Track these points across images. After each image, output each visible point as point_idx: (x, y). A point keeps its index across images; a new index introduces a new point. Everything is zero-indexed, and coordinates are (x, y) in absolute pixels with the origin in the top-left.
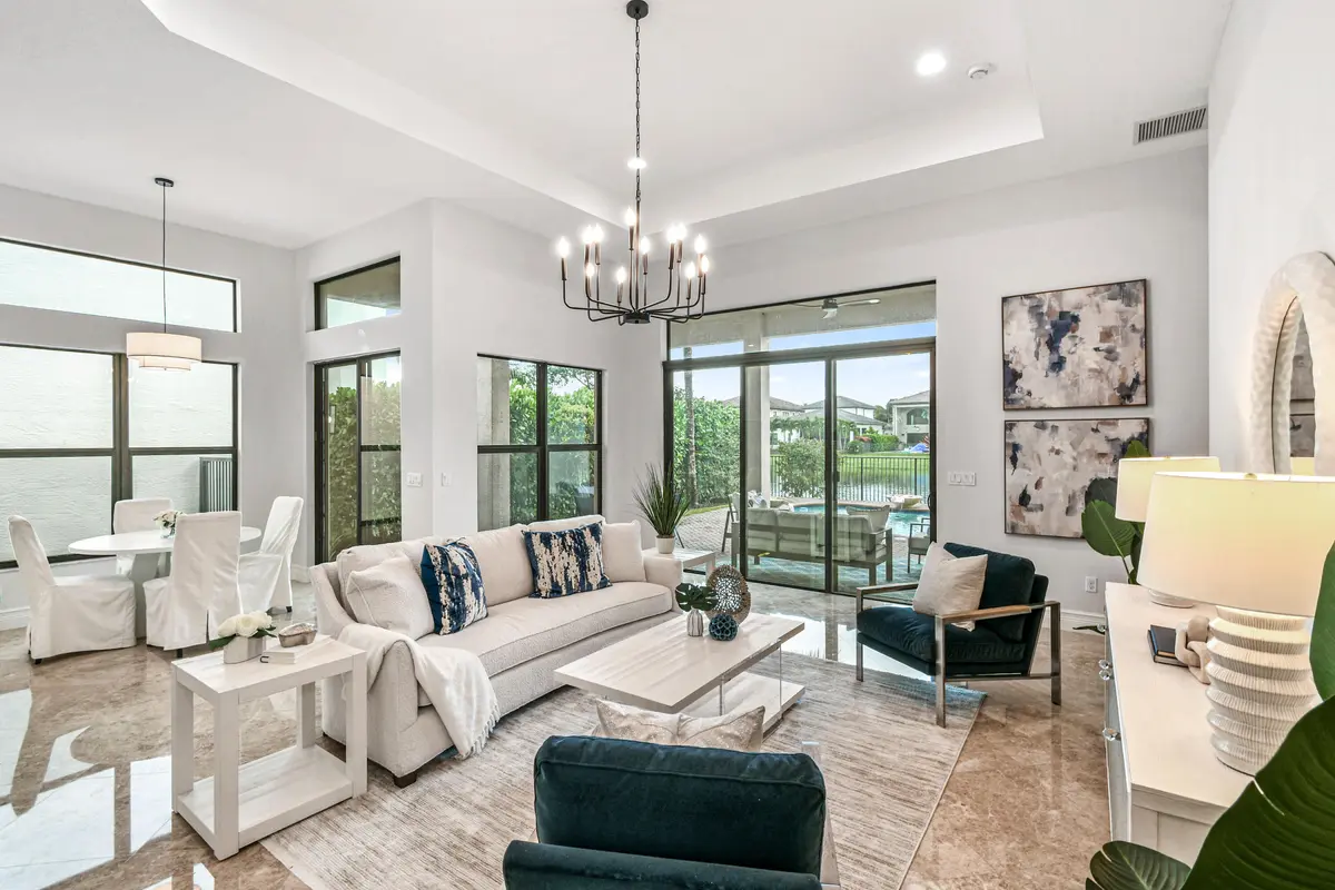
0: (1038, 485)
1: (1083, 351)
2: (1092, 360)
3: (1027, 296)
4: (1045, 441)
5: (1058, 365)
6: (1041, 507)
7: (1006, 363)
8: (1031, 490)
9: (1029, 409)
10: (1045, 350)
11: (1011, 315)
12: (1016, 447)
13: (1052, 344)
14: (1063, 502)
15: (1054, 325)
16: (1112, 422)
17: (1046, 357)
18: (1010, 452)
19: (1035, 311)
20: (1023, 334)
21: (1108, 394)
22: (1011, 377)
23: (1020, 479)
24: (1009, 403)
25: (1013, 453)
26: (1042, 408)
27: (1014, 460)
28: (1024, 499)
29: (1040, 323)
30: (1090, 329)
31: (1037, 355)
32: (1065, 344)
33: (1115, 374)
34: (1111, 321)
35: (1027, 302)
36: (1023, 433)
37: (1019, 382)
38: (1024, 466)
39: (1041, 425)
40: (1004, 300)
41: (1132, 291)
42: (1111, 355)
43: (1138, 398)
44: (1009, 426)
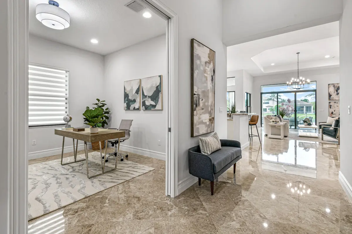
0: (334, 111)
3: (333, 84)
4: (336, 105)
5: (338, 94)
6: (335, 114)
7: (329, 94)
8: (333, 112)
9: (333, 100)
10: (335, 92)
11: (330, 87)
12: (331, 106)
13: (337, 91)
14: (338, 113)
15: (337, 88)
17: (336, 93)
18: (330, 106)
19: (334, 86)
20: (332, 89)
22: (330, 96)
23: (331, 110)
24: (329, 99)
25: (330, 107)
26: (335, 100)
27: (331, 107)
28: (332, 113)
29: (335, 88)
31: (334, 92)
32: (339, 91)
35: (333, 85)
36: (332, 104)
37: (331, 96)
38: (332, 108)
39: (335, 102)
40: (329, 84)
44: (330, 103)
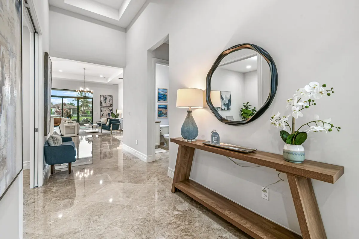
0: (104, 114)
1: (107, 101)
2: (108, 102)
3: (103, 95)
4: (104, 109)
5: (105, 102)
6: (104, 116)
7: (101, 102)
9: (103, 106)
11: (101, 97)
12: (102, 110)
13: (105, 100)
14: (106, 115)
16: (110, 108)
17: (104, 101)
19: (103, 97)
20: (102, 99)
21: (110, 105)
22: (101, 103)
23: (102, 113)
24: (101, 105)
25: (101, 111)
28: (102, 115)
30: (108, 99)
32: (106, 100)
33: (110, 104)
34: (110, 99)
36: (102, 109)
39: (104, 108)
40: (101, 95)
41: (111, 96)
42: (110, 102)
43: (112, 106)
44: (101, 108)
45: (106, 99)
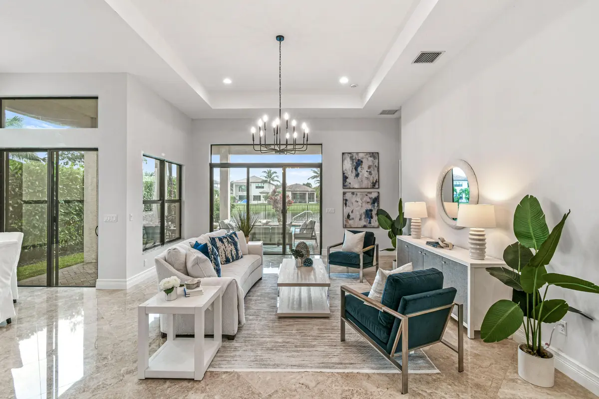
0: (352, 212)
1: (364, 171)
2: (366, 174)
3: (349, 153)
4: (354, 199)
5: (357, 175)
6: (353, 219)
7: (344, 174)
8: (351, 214)
9: (350, 188)
10: (354, 171)
11: (345, 158)
12: (346, 200)
13: (356, 169)
14: (358, 217)
15: (356, 163)
16: (370, 193)
17: (354, 173)
18: (344, 202)
19: (351, 158)
20: (348, 165)
21: (370, 185)
22: (345, 178)
23: (348, 210)
24: (344, 186)
25: (345, 202)
26: (353, 188)
27: (346, 204)
28: (349, 216)
29: (353, 162)
30: (365, 165)
31: (352, 172)
32: (359, 169)
33: (371, 179)
34: (371, 164)
35: (349, 155)
36: (348, 196)
37: (347, 180)
38: (349, 206)
39: (353, 193)
40: (343, 154)
41: (375, 155)
42: (370, 173)
43: (377, 186)
44: (344, 193)
45: (358, 164)
